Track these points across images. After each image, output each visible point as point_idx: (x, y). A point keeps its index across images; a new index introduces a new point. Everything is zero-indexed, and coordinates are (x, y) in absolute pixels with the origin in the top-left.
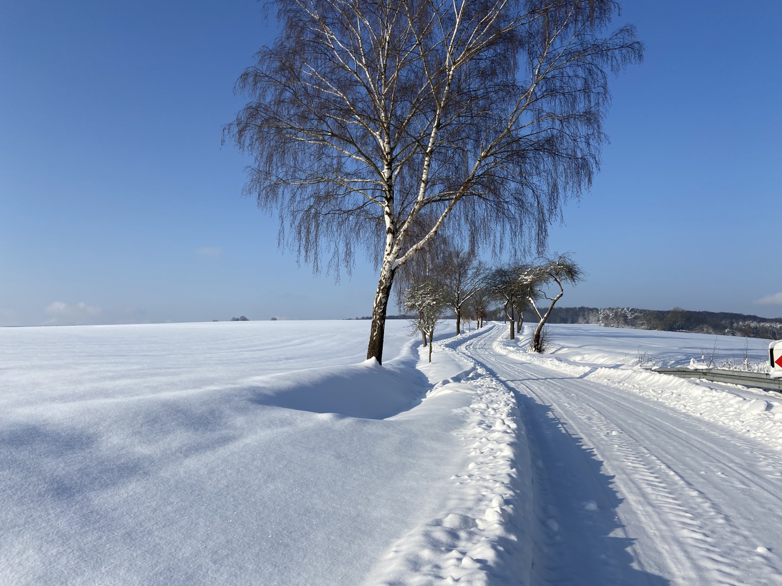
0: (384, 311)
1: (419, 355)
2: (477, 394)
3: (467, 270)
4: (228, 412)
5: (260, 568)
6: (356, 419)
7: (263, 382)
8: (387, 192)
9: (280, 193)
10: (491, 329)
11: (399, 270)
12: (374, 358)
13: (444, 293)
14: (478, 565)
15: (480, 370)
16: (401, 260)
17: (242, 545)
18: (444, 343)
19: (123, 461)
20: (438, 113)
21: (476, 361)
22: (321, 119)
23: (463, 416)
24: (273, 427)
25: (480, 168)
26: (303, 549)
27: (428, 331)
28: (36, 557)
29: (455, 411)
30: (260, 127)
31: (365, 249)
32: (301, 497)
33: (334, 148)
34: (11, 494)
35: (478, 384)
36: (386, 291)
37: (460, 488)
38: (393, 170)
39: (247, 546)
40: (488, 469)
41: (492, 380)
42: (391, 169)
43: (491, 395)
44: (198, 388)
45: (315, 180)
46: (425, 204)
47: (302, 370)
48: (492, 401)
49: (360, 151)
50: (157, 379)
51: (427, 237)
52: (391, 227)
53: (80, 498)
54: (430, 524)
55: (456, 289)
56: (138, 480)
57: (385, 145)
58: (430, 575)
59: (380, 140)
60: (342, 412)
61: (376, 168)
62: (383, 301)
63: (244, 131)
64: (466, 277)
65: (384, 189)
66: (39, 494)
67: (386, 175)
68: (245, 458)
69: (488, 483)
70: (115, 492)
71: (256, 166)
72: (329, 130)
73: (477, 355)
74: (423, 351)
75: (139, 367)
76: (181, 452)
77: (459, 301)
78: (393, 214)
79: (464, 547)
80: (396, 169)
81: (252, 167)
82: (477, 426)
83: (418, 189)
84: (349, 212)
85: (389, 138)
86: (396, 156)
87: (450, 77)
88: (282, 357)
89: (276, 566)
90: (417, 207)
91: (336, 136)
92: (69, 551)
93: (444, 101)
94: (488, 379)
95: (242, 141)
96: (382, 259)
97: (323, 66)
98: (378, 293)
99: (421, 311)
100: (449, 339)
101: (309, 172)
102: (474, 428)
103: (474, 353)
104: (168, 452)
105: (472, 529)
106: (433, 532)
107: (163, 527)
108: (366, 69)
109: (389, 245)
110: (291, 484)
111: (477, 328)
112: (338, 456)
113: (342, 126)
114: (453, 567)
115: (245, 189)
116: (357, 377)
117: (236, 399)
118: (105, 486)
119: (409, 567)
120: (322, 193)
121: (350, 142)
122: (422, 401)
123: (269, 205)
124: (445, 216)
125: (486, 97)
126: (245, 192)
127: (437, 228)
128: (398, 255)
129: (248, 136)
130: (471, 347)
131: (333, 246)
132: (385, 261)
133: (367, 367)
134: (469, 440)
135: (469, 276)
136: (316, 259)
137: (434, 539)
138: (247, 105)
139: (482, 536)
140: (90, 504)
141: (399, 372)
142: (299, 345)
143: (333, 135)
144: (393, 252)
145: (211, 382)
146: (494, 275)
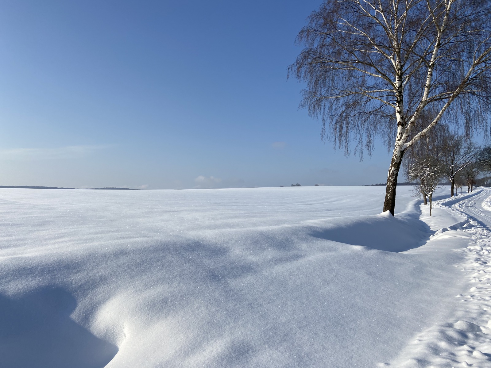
0: (396, 180)
1: (421, 211)
2: (472, 239)
3: (460, 149)
4: (296, 240)
5: (327, 336)
6: (380, 251)
7: (315, 223)
8: (398, 97)
9: (323, 105)
10: (480, 192)
11: (407, 151)
12: (388, 212)
13: (441, 166)
14: (486, 357)
15: (472, 222)
16: (409, 143)
17: (315, 321)
18: (441, 202)
19: (242, 263)
20: (438, 36)
21: (469, 215)
22: (351, 53)
23: (462, 254)
24: (324, 251)
25: (473, 72)
26: (353, 329)
27: (429, 193)
28: (206, 311)
29: (455, 250)
30: (311, 64)
31: (381, 137)
32: (347, 297)
33: (360, 71)
34: (191, 276)
35: (472, 232)
36: (397, 166)
37: (465, 304)
38: (402, 81)
39: (317, 322)
40: (487, 293)
41: (483, 230)
42: (401, 81)
43: (483, 241)
44: (278, 225)
45: (346, 94)
46: (428, 102)
47: (339, 218)
48: (485, 245)
49: (378, 71)
50: (255, 219)
51: (429, 126)
52: (401, 121)
53: (223, 281)
54: (444, 325)
55: (451, 163)
56: (252, 275)
57: (397, 64)
58: (448, 359)
59: (393, 61)
60: (369, 245)
61: (390, 81)
62: (395, 172)
63: (301, 68)
64: (459, 155)
65: (395, 95)
66: (204, 278)
67: (397, 85)
68: (309, 269)
69: (488, 302)
70: (241, 280)
71: (308, 89)
72: (357, 59)
73: (469, 211)
74: (424, 208)
75: (244, 212)
76: (272, 262)
77: (453, 172)
78: (402, 111)
79: (472, 344)
80: (405, 80)
81: (305, 90)
82: (475, 262)
83: (423, 92)
84: (370, 113)
85: (400, 59)
86: (405, 71)
87: (448, 9)
88: (324, 209)
89: (337, 337)
90: (421, 105)
91: (361, 62)
92: (221, 310)
93: (443, 27)
94: (480, 229)
95: (300, 74)
96: (394, 144)
97: (352, 17)
98: (391, 167)
99: (422, 179)
100: (445, 200)
101: (342, 89)
102: (472, 263)
103: (466, 209)
104: (266, 260)
105: (478, 333)
106: (447, 331)
107: (268, 303)
108: (382, 14)
109: (400, 134)
110: (340, 288)
111: (468, 192)
112: (370, 274)
113: (366, 55)
114: (466, 356)
115: (300, 104)
116: (378, 223)
117: (300, 233)
118: (235, 277)
119: (431, 352)
120: (351, 102)
121: (371, 65)
122: (426, 242)
123: (316, 113)
124: (444, 110)
125: (476, 20)
126: (300, 106)
127: (438, 119)
128: (406, 141)
129: (303, 71)
130: (464, 205)
131: (358, 136)
132: (396, 145)
133: (383, 217)
134: (469, 272)
135: (461, 153)
136: (346, 146)
137: (448, 336)
138: (302, 51)
139: (487, 338)
140: (229, 286)
141: (407, 222)
142: (334, 202)
143: (359, 62)
144: (403, 138)
145: (285, 222)
146: (483, 152)
